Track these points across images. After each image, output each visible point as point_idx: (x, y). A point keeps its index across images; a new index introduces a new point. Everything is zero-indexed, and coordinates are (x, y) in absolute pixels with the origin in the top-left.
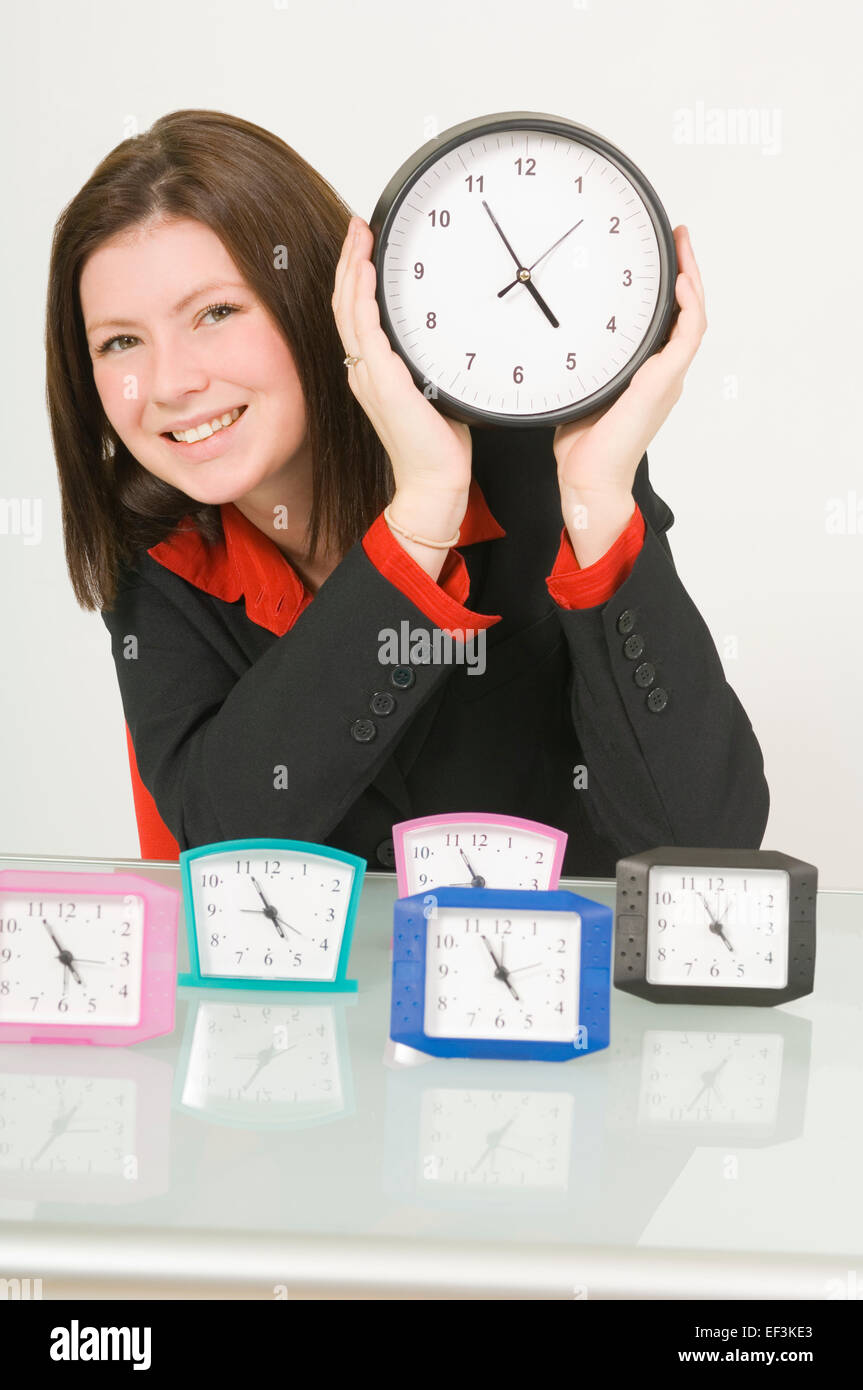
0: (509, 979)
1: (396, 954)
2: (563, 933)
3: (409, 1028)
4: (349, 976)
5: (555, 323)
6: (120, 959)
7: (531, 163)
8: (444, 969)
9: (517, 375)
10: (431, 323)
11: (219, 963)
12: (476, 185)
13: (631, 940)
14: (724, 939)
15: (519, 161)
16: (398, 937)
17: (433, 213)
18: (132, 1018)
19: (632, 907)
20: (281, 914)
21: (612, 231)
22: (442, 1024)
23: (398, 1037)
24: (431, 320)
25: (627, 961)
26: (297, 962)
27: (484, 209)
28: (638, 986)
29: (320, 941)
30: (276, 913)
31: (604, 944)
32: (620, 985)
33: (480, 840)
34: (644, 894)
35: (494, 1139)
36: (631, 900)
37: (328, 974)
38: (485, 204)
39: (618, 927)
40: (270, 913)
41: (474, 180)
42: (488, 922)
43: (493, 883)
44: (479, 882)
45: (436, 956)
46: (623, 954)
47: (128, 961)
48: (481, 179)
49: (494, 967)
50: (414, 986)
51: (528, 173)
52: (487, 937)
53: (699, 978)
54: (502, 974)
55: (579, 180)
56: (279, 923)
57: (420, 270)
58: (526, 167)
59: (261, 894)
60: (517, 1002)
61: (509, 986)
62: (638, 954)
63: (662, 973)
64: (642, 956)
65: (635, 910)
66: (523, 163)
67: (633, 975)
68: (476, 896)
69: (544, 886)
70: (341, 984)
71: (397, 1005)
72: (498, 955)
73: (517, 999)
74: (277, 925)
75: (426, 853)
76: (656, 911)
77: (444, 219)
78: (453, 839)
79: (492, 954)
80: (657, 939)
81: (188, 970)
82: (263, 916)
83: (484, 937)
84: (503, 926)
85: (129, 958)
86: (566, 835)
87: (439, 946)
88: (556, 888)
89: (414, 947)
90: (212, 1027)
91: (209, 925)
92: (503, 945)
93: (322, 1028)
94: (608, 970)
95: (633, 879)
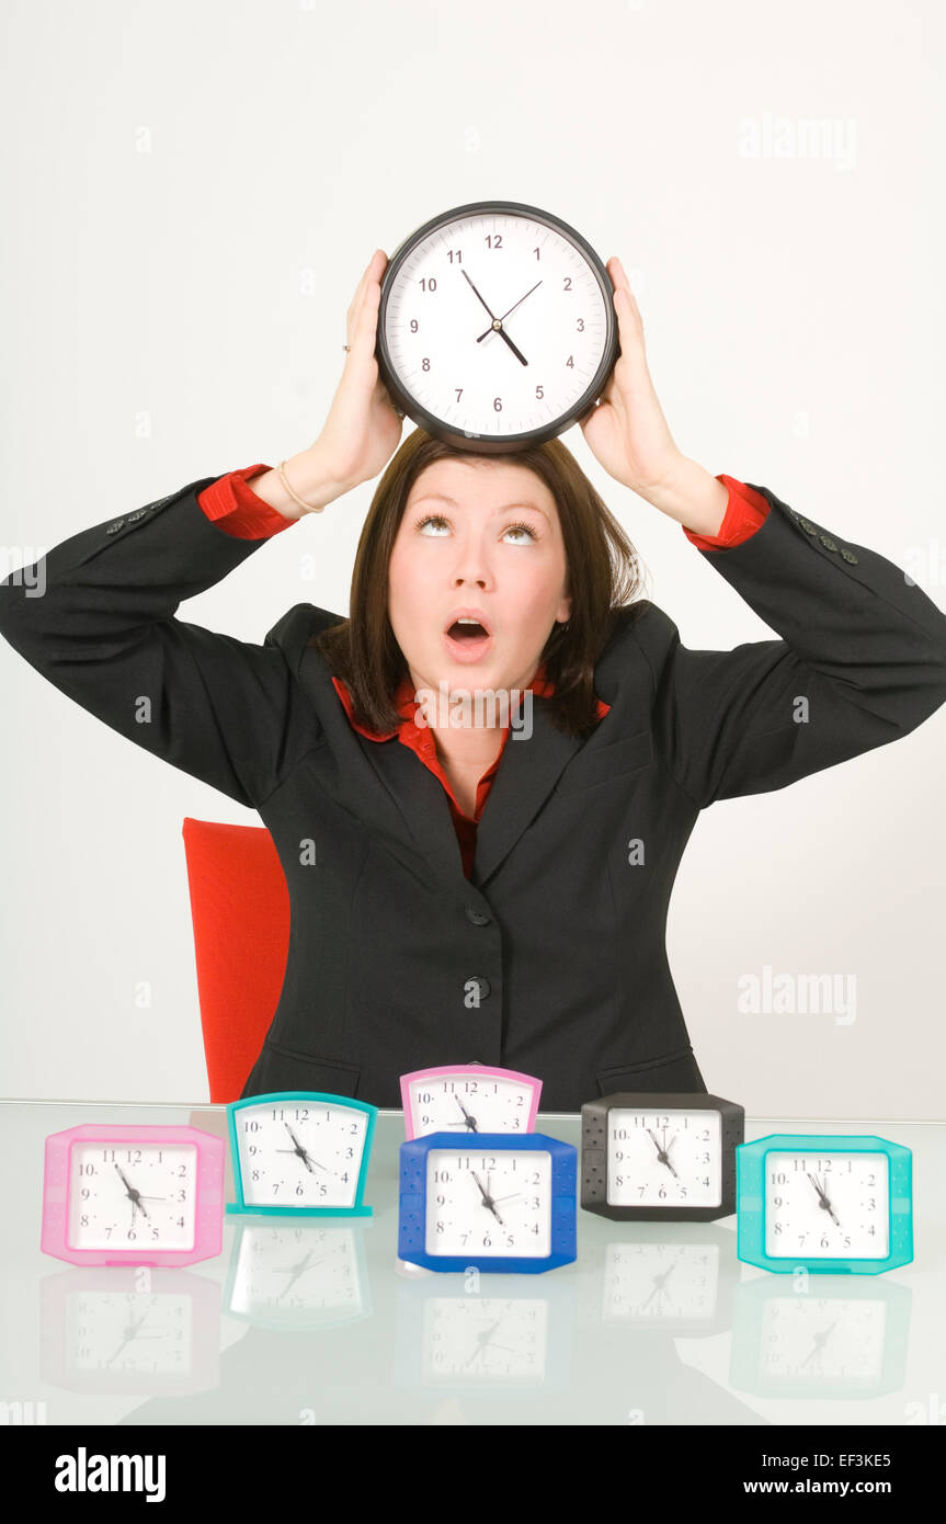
0: (494, 1207)
1: (402, 1187)
2: (538, 1167)
3: (414, 1251)
4: (364, 1204)
6: (178, 1195)
7: (498, 239)
8: (441, 1199)
10: (427, 367)
11: (260, 1194)
12: (456, 258)
13: (594, 1170)
14: (670, 1167)
15: (489, 238)
16: (404, 1174)
17: (423, 281)
18: (189, 1245)
19: (595, 1142)
20: (310, 1154)
22: (442, 1245)
23: (406, 1257)
24: (426, 365)
25: (591, 1187)
26: (323, 1192)
27: (463, 276)
28: (600, 1206)
29: (342, 1175)
30: (305, 1152)
31: (570, 1177)
32: (584, 1206)
33: (471, 1087)
34: (604, 1132)
35: (484, 1338)
36: (595, 1136)
37: (349, 1202)
38: (463, 272)
39: (583, 1158)
40: (301, 1153)
41: (454, 253)
42: (477, 1160)
43: (484, 1127)
44: (471, 1122)
45: (435, 1189)
46: (588, 1181)
47: (184, 1198)
48: (459, 253)
50: (417, 1214)
51: (497, 247)
52: (476, 1172)
53: (651, 1200)
54: (490, 1201)
56: (309, 1161)
57: (415, 326)
58: (494, 242)
59: (293, 1137)
60: (501, 1225)
61: (494, 1212)
62: (600, 1181)
63: (620, 1196)
64: (604, 1182)
66: (492, 239)
67: (597, 1198)
68: (471, 1140)
69: (523, 1130)
70: (358, 1210)
71: (403, 1229)
72: (485, 1187)
73: (501, 1223)
74: (306, 1162)
75: (427, 1098)
76: (614, 1146)
77: (431, 285)
78: (449, 1087)
80: (615, 1168)
81: (234, 1200)
82: (294, 1155)
83: (473, 1173)
84: (489, 1163)
85: (186, 1195)
86: (541, 1083)
87: (437, 1180)
88: (533, 1131)
89: (417, 1182)
90: (255, 1247)
91: (251, 1163)
92: (489, 1179)
93: (344, 1246)
94: (574, 1197)
95: (595, 1119)
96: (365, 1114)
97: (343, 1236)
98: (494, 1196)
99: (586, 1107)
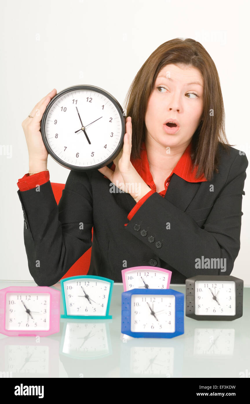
0: (155, 315)
1: (122, 308)
2: (170, 301)
3: (127, 330)
4: (110, 314)
5: (90, 143)
6: (44, 311)
7: (91, 99)
8: (136, 312)
9: (77, 155)
10: (56, 137)
11: (72, 311)
12: (75, 102)
13: (190, 302)
14: (217, 301)
15: (88, 98)
16: (123, 303)
17: (62, 107)
18: (47, 328)
20: (90, 297)
21: (110, 121)
22: (136, 328)
23: (124, 332)
25: (189, 308)
26: (95, 311)
28: (192, 315)
29: (101, 304)
30: (88, 296)
31: (182, 304)
32: (187, 315)
33: (147, 274)
34: (193, 289)
35: (152, 361)
36: (190, 291)
37: (104, 314)
38: (76, 108)
39: (186, 299)
40: (87, 297)
41: (75, 101)
42: (149, 299)
43: (150, 287)
44: (147, 286)
46: (188, 306)
47: (46, 312)
48: (77, 101)
49: (151, 311)
50: (128, 317)
51: (90, 102)
52: (148, 303)
53: (210, 313)
54: (153, 313)
55: (103, 106)
56: (89, 299)
57: (56, 122)
58: (89, 100)
59: (84, 291)
60: (157, 322)
61: (155, 317)
62: (192, 306)
63: (199, 312)
64: (194, 307)
65: (191, 294)
66: (89, 98)
67: (191, 312)
68: (146, 291)
69: (165, 288)
70: (107, 317)
71: (123, 323)
72: (152, 308)
73: (157, 320)
74: (89, 300)
75: (131, 278)
76: (197, 294)
77: (64, 109)
78: (139, 274)
79: (150, 308)
80: (197, 302)
81: (63, 314)
82: (85, 298)
83: (147, 303)
84: (153, 299)
85: (46, 311)
86: (171, 272)
87: (135, 306)
88: (169, 288)
89: (128, 306)
90: (71, 330)
91: (69, 301)
92: (153, 305)
93: (102, 330)
94: (183, 311)
95: (190, 285)
96: (110, 283)
97: (102, 326)
98: (155, 311)
99: (187, 280)
